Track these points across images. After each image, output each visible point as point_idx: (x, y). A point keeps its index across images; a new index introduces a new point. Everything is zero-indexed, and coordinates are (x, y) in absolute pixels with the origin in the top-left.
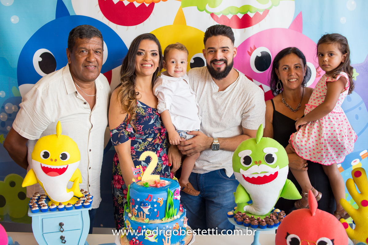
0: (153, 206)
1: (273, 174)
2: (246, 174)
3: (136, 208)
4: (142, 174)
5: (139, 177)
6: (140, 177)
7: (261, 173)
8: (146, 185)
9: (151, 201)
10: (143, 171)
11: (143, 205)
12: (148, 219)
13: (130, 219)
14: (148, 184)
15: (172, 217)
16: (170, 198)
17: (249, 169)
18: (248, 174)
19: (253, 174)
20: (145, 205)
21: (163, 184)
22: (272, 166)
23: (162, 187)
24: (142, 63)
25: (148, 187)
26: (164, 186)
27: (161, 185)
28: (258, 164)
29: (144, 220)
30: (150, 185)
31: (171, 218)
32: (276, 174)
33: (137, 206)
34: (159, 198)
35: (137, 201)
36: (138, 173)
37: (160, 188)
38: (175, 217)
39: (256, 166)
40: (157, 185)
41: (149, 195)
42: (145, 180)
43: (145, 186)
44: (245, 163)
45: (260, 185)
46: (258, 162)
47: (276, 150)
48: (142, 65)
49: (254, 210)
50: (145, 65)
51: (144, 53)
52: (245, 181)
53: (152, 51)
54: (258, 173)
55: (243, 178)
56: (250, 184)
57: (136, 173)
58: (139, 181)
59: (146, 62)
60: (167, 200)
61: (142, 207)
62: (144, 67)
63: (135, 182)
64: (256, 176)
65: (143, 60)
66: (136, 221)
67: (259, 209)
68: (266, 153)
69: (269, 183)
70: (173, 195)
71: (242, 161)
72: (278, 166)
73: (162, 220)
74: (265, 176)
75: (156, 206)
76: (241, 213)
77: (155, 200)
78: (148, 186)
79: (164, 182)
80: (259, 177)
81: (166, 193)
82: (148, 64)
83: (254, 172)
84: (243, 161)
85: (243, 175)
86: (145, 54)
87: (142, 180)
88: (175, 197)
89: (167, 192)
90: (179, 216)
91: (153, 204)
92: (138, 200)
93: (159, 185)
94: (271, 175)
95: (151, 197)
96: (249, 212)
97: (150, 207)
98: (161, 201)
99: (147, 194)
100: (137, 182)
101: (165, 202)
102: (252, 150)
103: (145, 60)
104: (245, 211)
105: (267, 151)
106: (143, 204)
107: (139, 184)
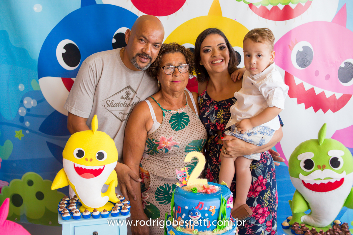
0: (203, 215)
1: (339, 180)
2: (307, 180)
3: (183, 217)
4: (188, 177)
5: (184, 181)
6: (186, 181)
7: (324, 179)
8: (195, 191)
9: (202, 209)
10: (189, 175)
11: (192, 214)
12: (197, 229)
13: (176, 230)
14: (197, 189)
15: (224, 229)
16: (223, 205)
17: (311, 174)
18: (309, 180)
19: (315, 180)
20: (194, 214)
21: (214, 190)
22: (337, 172)
23: (213, 193)
24: (211, 61)
25: (197, 193)
26: (215, 192)
27: (211, 191)
28: (322, 169)
29: (193, 231)
30: (199, 191)
31: (222, 229)
32: (342, 180)
33: (184, 215)
34: (211, 207)
35: (185, 209)
36: (183, 177)
37: (211, 194)
38: (228, 228)
39: (320, 171)
40: (207, 191)
41: (199, 202)
42: (191, 185)
43: (193, 192)
44: (306, 167)
45: (323, 193)
46: (321, 166)
47: (342, 153)
48: (212, 62)
49: (313, 221)
50: (215, 62)
51: (211, 49)
52: (305, 188)
53: (218, 45)
54: (321, 179)
55: (302, 185)
56: (311, 191)
57: (180, 176)
58: (184, 186)
59: (216, 58)
60: (219, 209)
61: (190, 216)
62: (214, 64)
63: (179, 186)
64: (318, 183)
65: (211, 56)
66: (183, 231)
67: (319, 219)
68: (331, 156)
69: (333, 191)
70: (226, 204)
71: (302, 164)
72: (344, 172)
73: (213, 232)
74: (329, 183)
75: (207, 215)
76: (298, 224)
77: (206, 209)
78: (196, 191)
79: (214, 187)
80: (322, 184)
81: (219, 201)
82: (218, 60)
83: (316, 178)
84: (304, 165)
85: (303, 182)
86: (213, 50)
87: (188, 185)
88: (228, 205)
89: (220, 199)
90: (231, 228)
91: (203, 213)
92: (187, 208)
93: (209, 191)
94: (336, 181)
95: (202, 205)
96: (307, 223)
97: (200, 216)
98: (213, 210)
99: (197, 202)
100: (182, 187)
101: (218, 211)
102: (314, 153)
103: (213, 56)
104: (302, 221)
105: (332, 154)
106: (191, 212)
107: (185, 188)
